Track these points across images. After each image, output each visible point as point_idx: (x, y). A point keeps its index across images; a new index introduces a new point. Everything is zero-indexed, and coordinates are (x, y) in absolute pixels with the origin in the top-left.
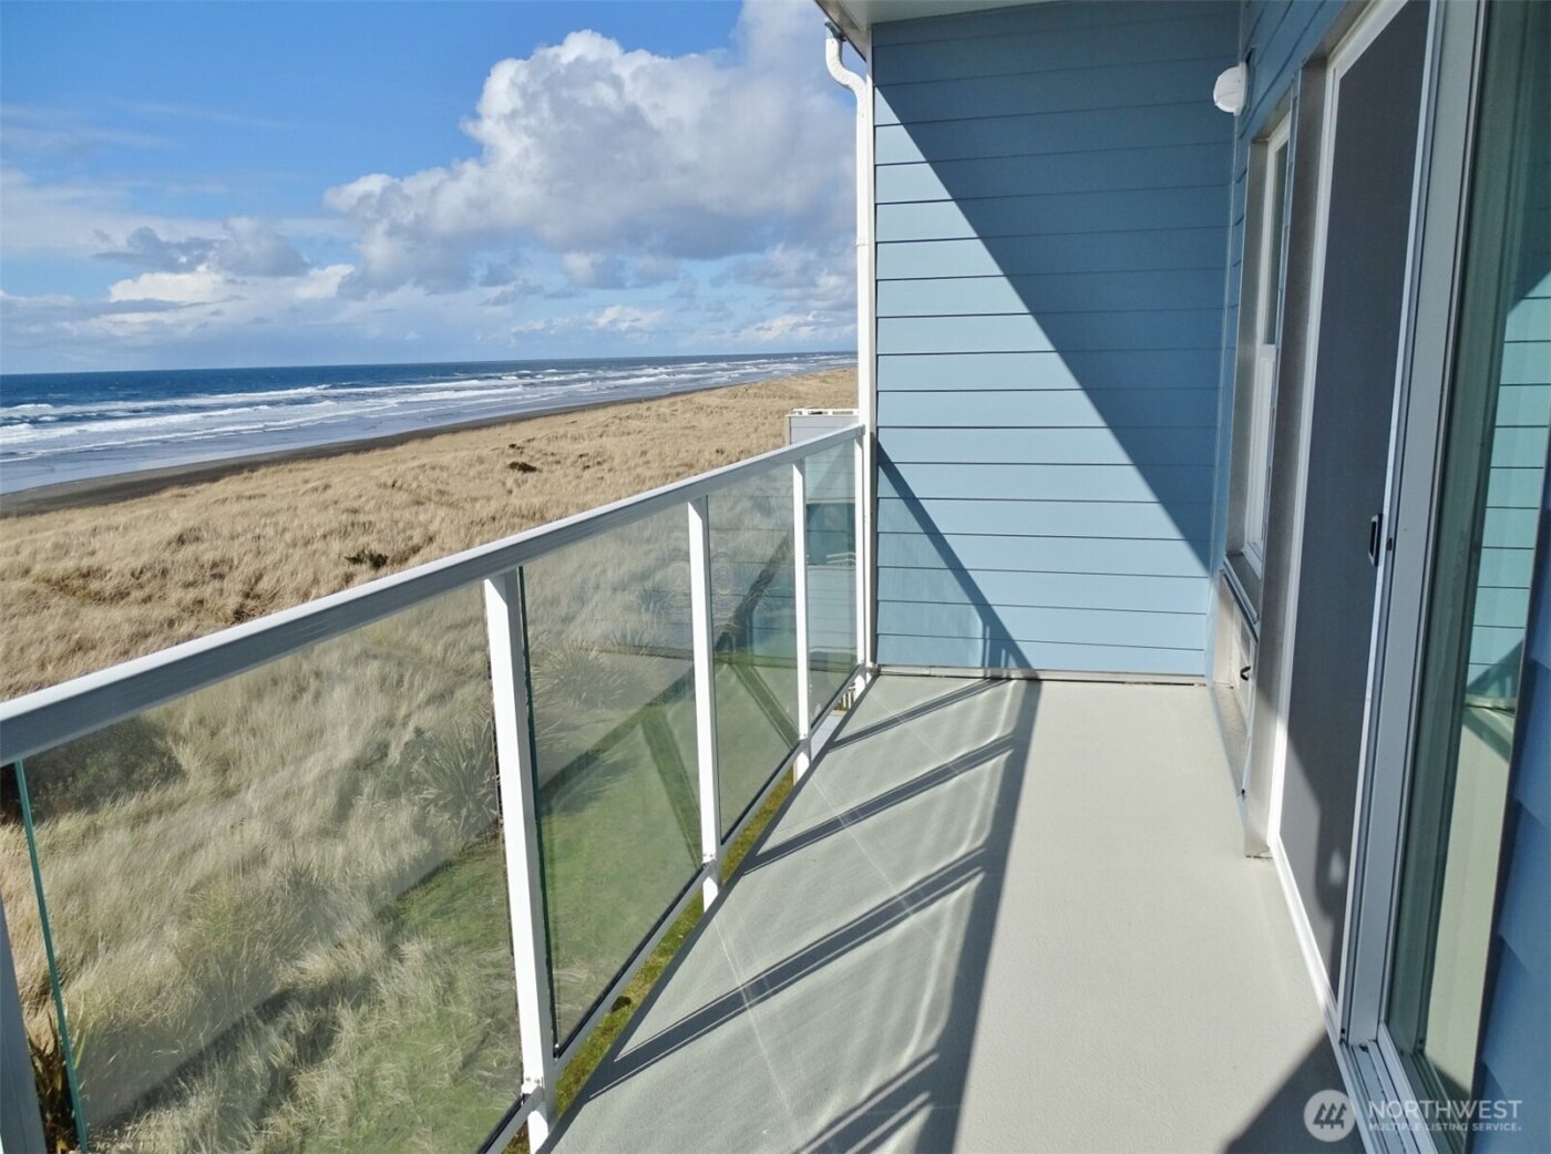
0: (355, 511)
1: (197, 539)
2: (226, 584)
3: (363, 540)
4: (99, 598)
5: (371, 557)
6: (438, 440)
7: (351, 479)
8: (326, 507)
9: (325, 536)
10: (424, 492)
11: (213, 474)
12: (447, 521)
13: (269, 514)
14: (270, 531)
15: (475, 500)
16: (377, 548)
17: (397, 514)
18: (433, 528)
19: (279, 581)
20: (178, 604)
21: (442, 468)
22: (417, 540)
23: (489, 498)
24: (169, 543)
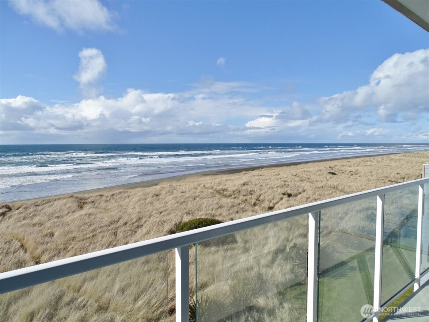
0: (285, 181)
1: (248, 184)
2: (253, 196)
3: (286, 189)
4: (225, 196)
5: (288, 194)
6: (309, 164)
7: (286, 173)
8: (278, 180)
9: (277, 187)
10: (304, 178)
11: (253, 169)
12: (309, 186)
13: (265, 180)
14: (264, 184)
15: (317, 181)
16: (290, 192)
17: (296, 183)
18: (305, 188)
19: (264, 197)
20: (242, 200)
21: (309, 172)
22: (300, 191)
23: (322, 181)
24: (241, 185)
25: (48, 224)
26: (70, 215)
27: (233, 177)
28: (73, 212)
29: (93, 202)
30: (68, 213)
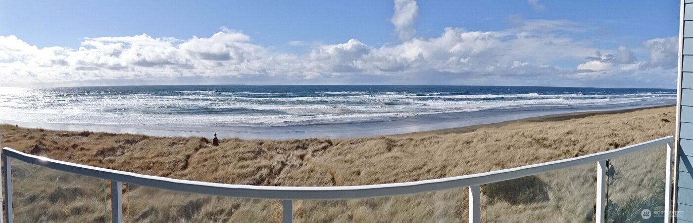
0: (614, 130)
1: (572, 133)
2: (576, 147)
3: (614, 139)
4: (545, 146)
5: (615, 144)
6: (644, 110)
7: (615, 121)
8: (607, 128)
9: (604, 137)
10: (635, 126)
11: (583, 116)
12: (639, 135)
13: (592, 129)
14: (591, 133)
15: (649, 129)
16: (617, 142)
17: (625, 132)
18: (635, 137)
19: (589, 148)
20: (563, 150)
21: (642, 119)
22: (629, 140)
23: (653, 129)
24: (565, 134)
25: (357, 163)
26: (377, 156)
27: (558, 124)
28: (381, 153)
29: (402, 145)
30: (377, 154)
